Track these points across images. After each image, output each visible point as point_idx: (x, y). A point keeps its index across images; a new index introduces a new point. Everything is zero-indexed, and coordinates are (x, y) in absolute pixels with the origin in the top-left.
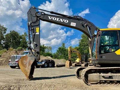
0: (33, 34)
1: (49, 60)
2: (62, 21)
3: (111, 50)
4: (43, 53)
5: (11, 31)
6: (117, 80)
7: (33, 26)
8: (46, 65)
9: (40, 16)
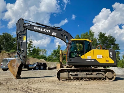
0: (21, 41)
1: (41, 63)
2: (45, 31)
3: (78, 55)
4: (37, 56)
5: (3, 33)
6: (81, 77)
7: (21, 35)
8: (37, 68)
9: (27, 27)
